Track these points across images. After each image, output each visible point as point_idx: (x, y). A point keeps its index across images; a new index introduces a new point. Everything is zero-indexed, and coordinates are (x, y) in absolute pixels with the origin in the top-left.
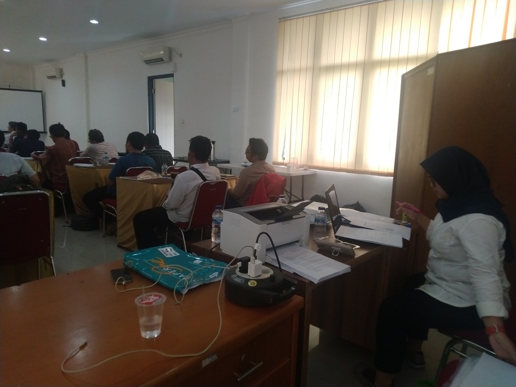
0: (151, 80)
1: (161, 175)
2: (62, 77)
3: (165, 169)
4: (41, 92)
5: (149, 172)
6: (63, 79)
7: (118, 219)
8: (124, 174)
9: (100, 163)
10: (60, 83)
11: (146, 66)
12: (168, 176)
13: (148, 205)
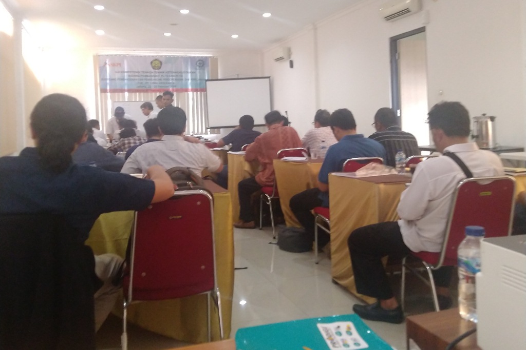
0: (394, 42)
1: (396, 170)
2: (290, 58)
3: (401, 159)
4: (268, 77)
5: (374, 165)
6: (291, 59)
7: (332, 237)
8: (339, 169)
9: (315, 155)
10: (288, 64)
11: (388, 24)
12: (407, 172)
13: (372, 219)
